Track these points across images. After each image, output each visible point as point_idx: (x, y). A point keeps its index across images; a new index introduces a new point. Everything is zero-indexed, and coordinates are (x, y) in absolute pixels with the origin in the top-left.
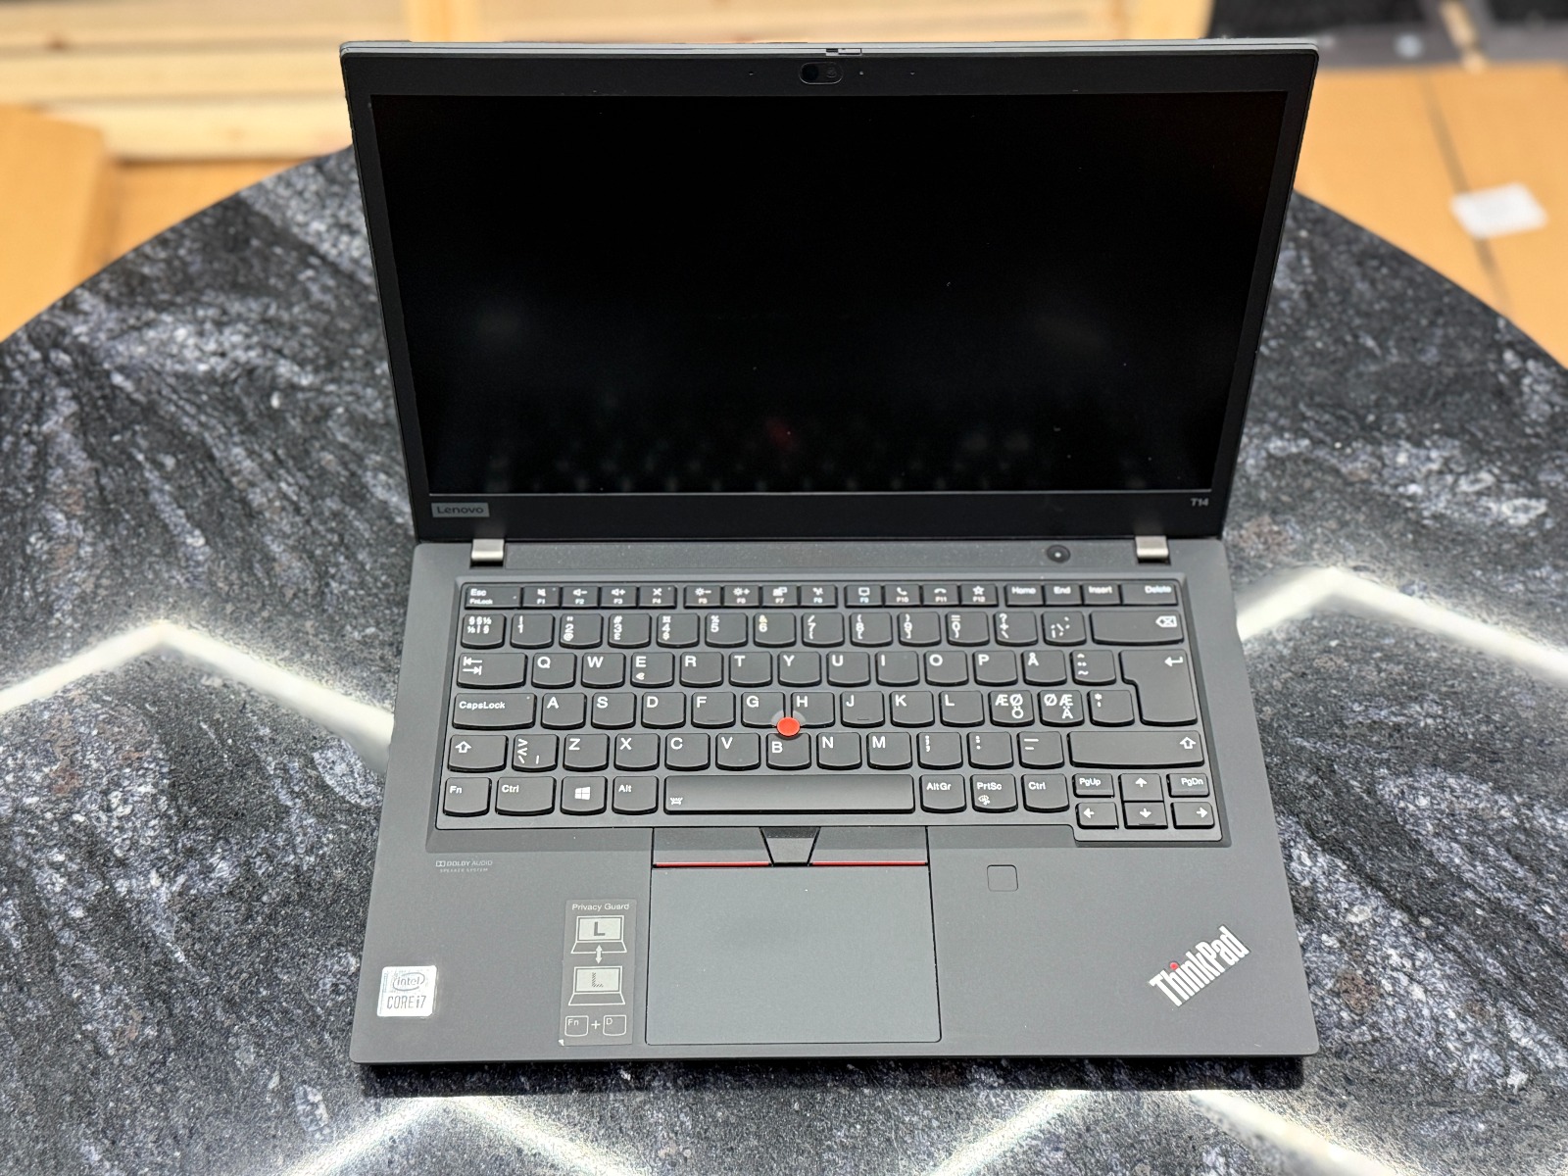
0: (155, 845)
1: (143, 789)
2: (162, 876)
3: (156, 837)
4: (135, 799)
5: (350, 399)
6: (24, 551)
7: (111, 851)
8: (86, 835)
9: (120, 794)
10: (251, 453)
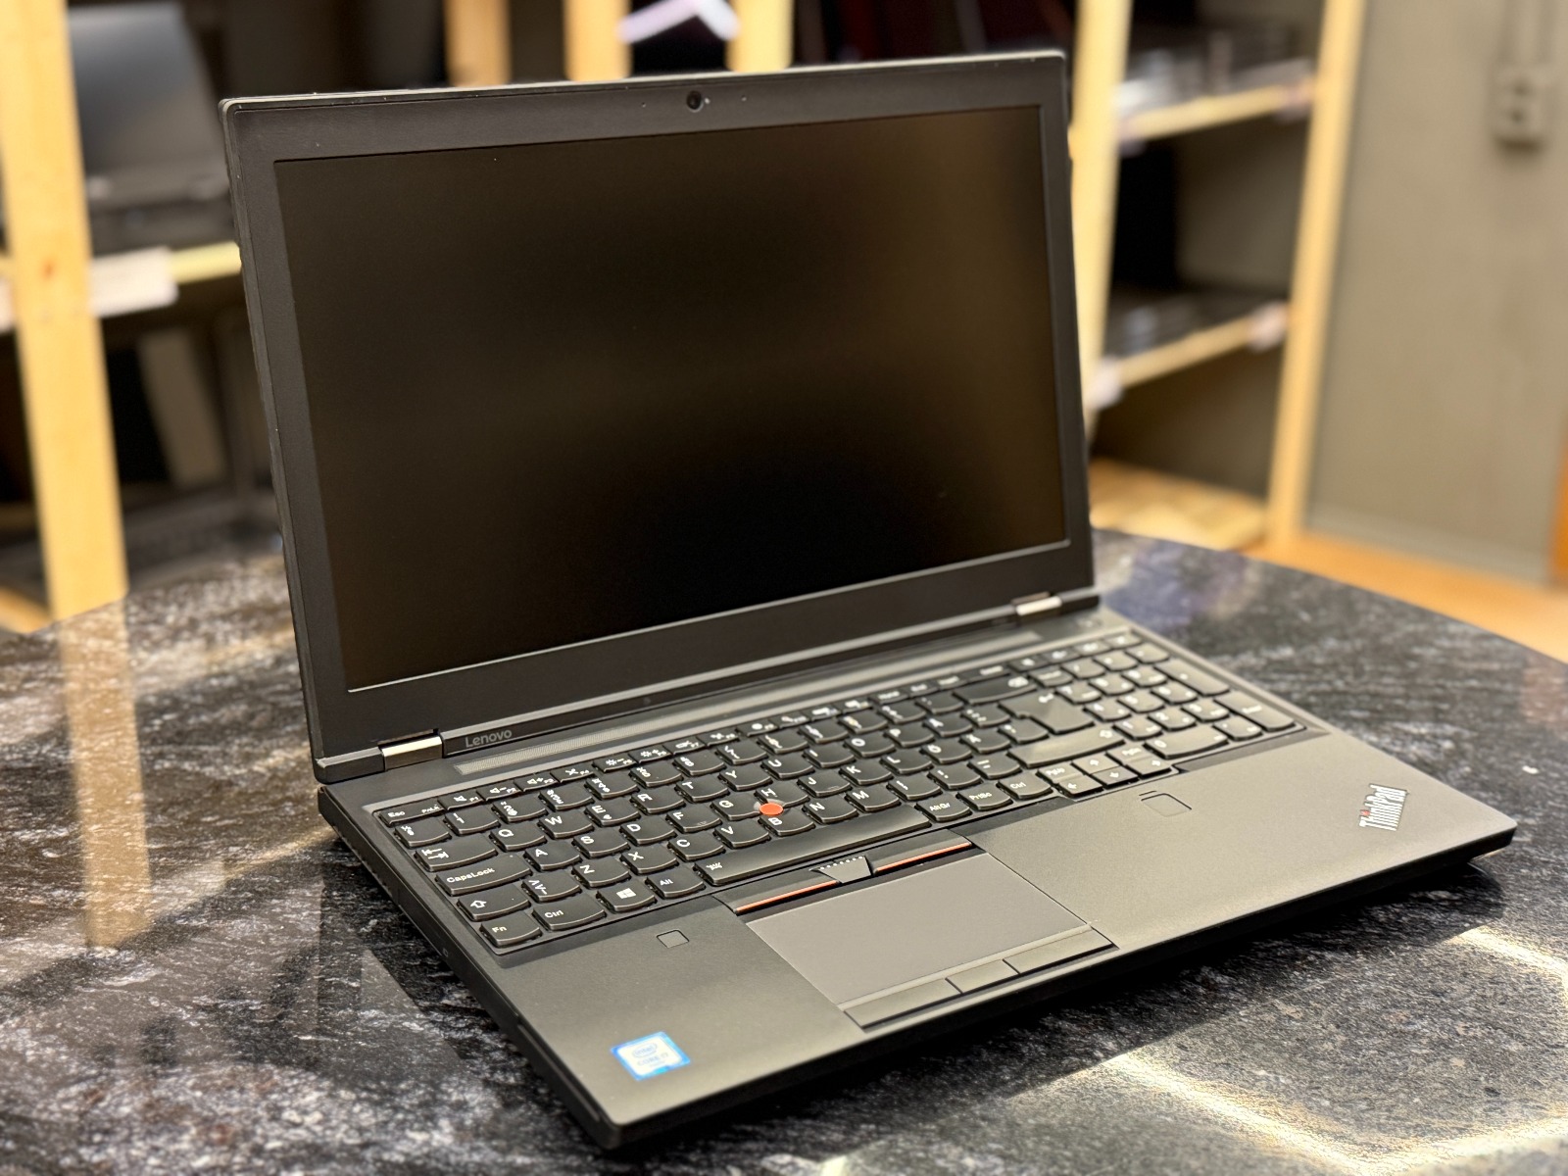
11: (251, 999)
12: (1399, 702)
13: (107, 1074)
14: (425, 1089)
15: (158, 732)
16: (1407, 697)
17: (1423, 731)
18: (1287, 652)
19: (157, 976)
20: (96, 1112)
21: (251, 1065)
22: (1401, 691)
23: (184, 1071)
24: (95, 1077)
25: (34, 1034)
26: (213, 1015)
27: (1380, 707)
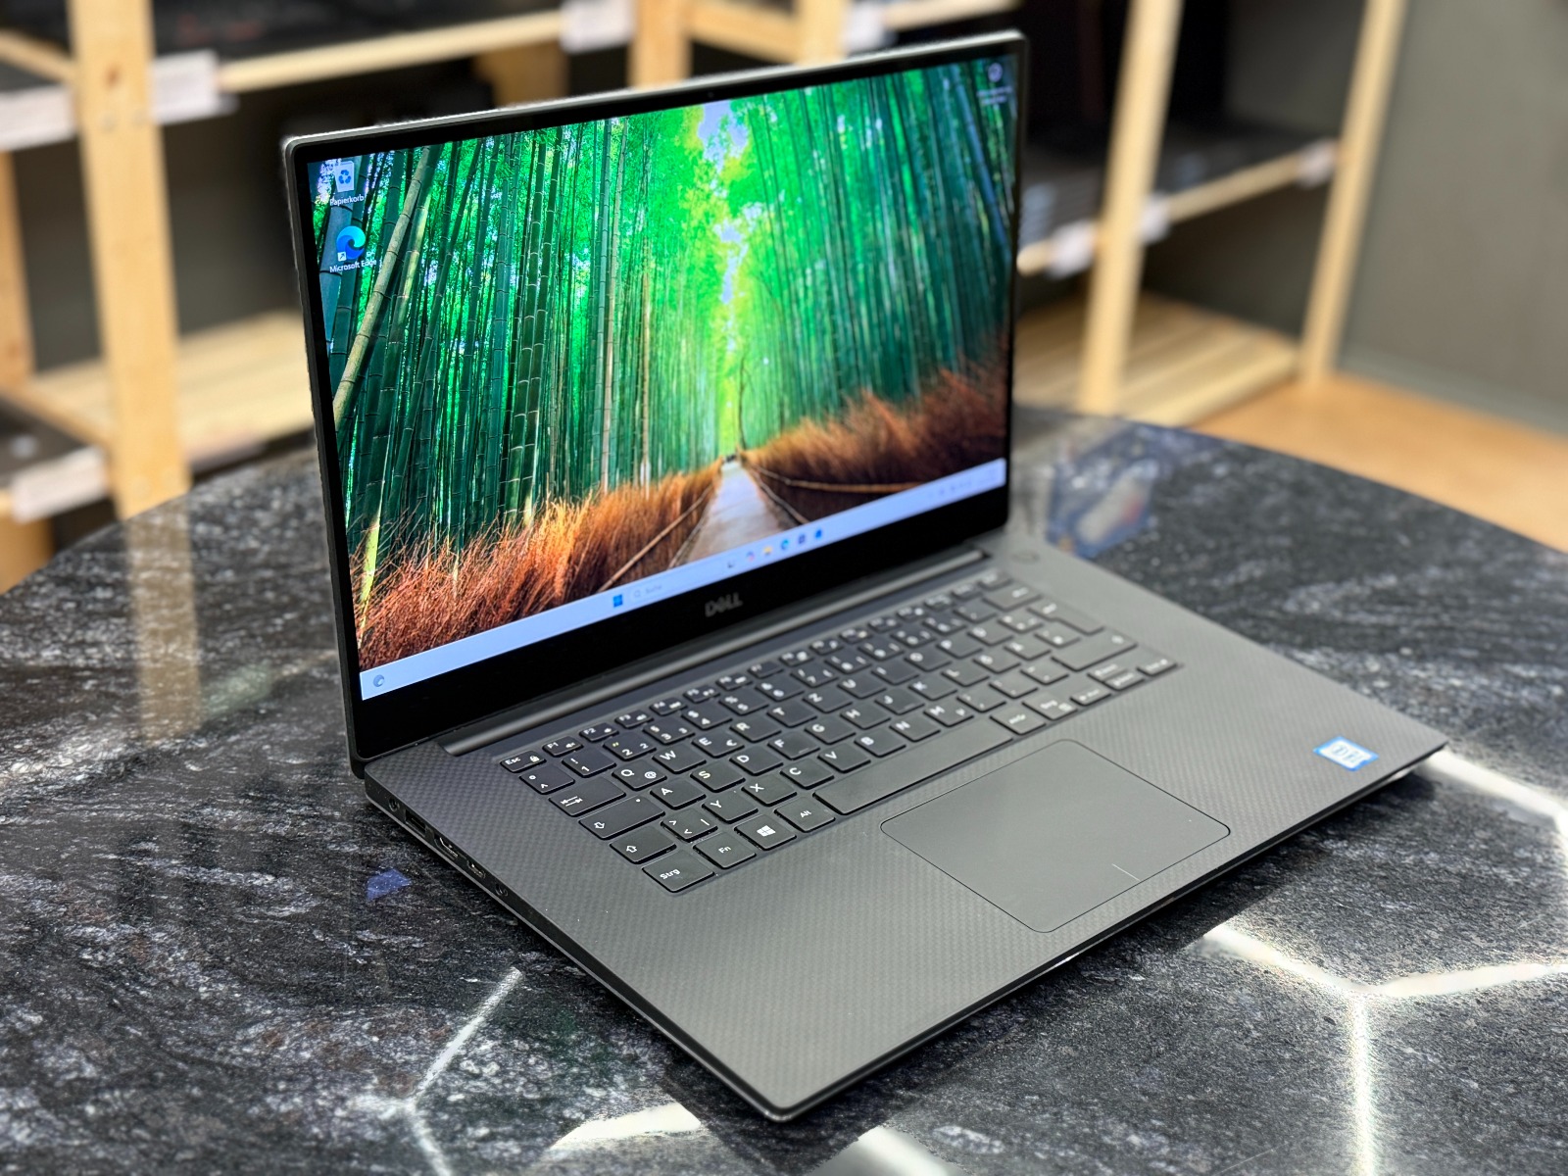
0: (560, 1072)
1: (483, 1047)
2: (598, 1086)
3: (551, 1068)
4: (489, 1056)
5: (265, 737)
6: (90, 968)
7: (523, 1099)
8: (483, 1103)
9: (470, 1062)
10: (225, 807)
11: (414, 936)
12: (1506, 641)
13: (282, 1015)
14: (596, 1040)
15: (281, 633)
16: (1514, 636)
17: (1533, 674)
18: (1390, 581)
19: (317, 907)
20: (278, 1056)
21: (423, 1010)
22: (1506, 628)
23: (357, 1013)
24: (271, 1018)
25: (206, 968)
26: (377, 953)
27: (1487, 646)
